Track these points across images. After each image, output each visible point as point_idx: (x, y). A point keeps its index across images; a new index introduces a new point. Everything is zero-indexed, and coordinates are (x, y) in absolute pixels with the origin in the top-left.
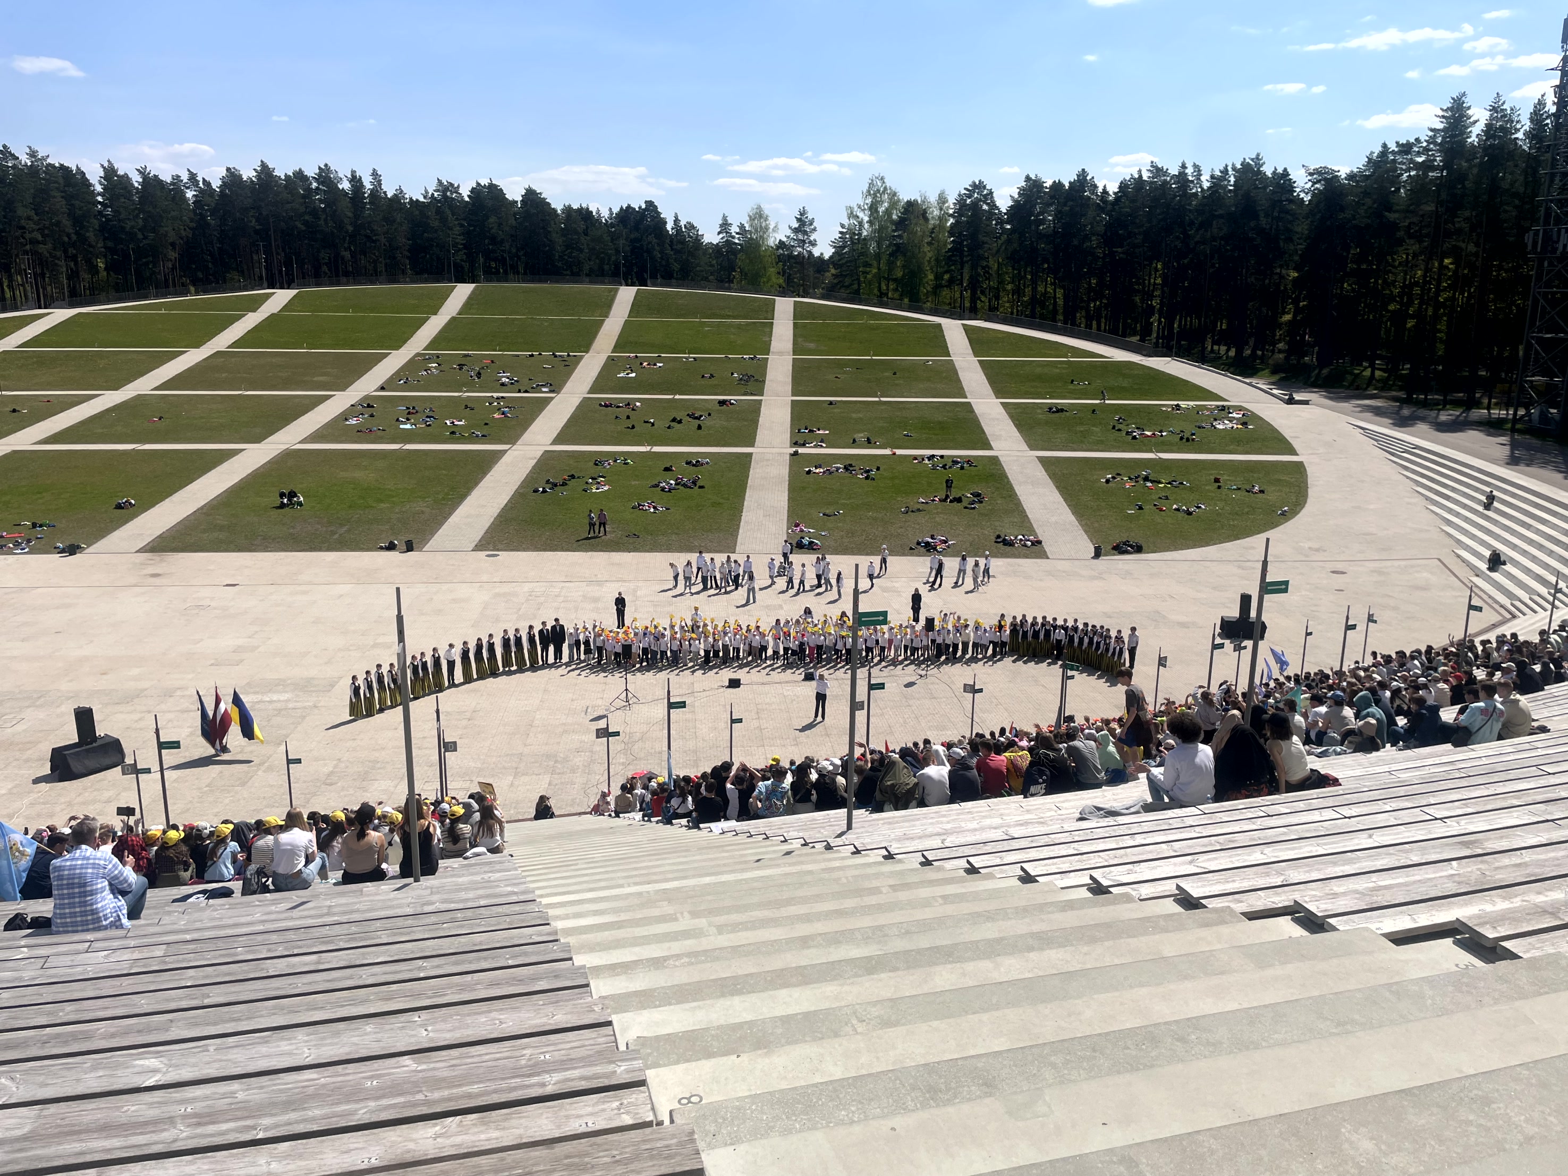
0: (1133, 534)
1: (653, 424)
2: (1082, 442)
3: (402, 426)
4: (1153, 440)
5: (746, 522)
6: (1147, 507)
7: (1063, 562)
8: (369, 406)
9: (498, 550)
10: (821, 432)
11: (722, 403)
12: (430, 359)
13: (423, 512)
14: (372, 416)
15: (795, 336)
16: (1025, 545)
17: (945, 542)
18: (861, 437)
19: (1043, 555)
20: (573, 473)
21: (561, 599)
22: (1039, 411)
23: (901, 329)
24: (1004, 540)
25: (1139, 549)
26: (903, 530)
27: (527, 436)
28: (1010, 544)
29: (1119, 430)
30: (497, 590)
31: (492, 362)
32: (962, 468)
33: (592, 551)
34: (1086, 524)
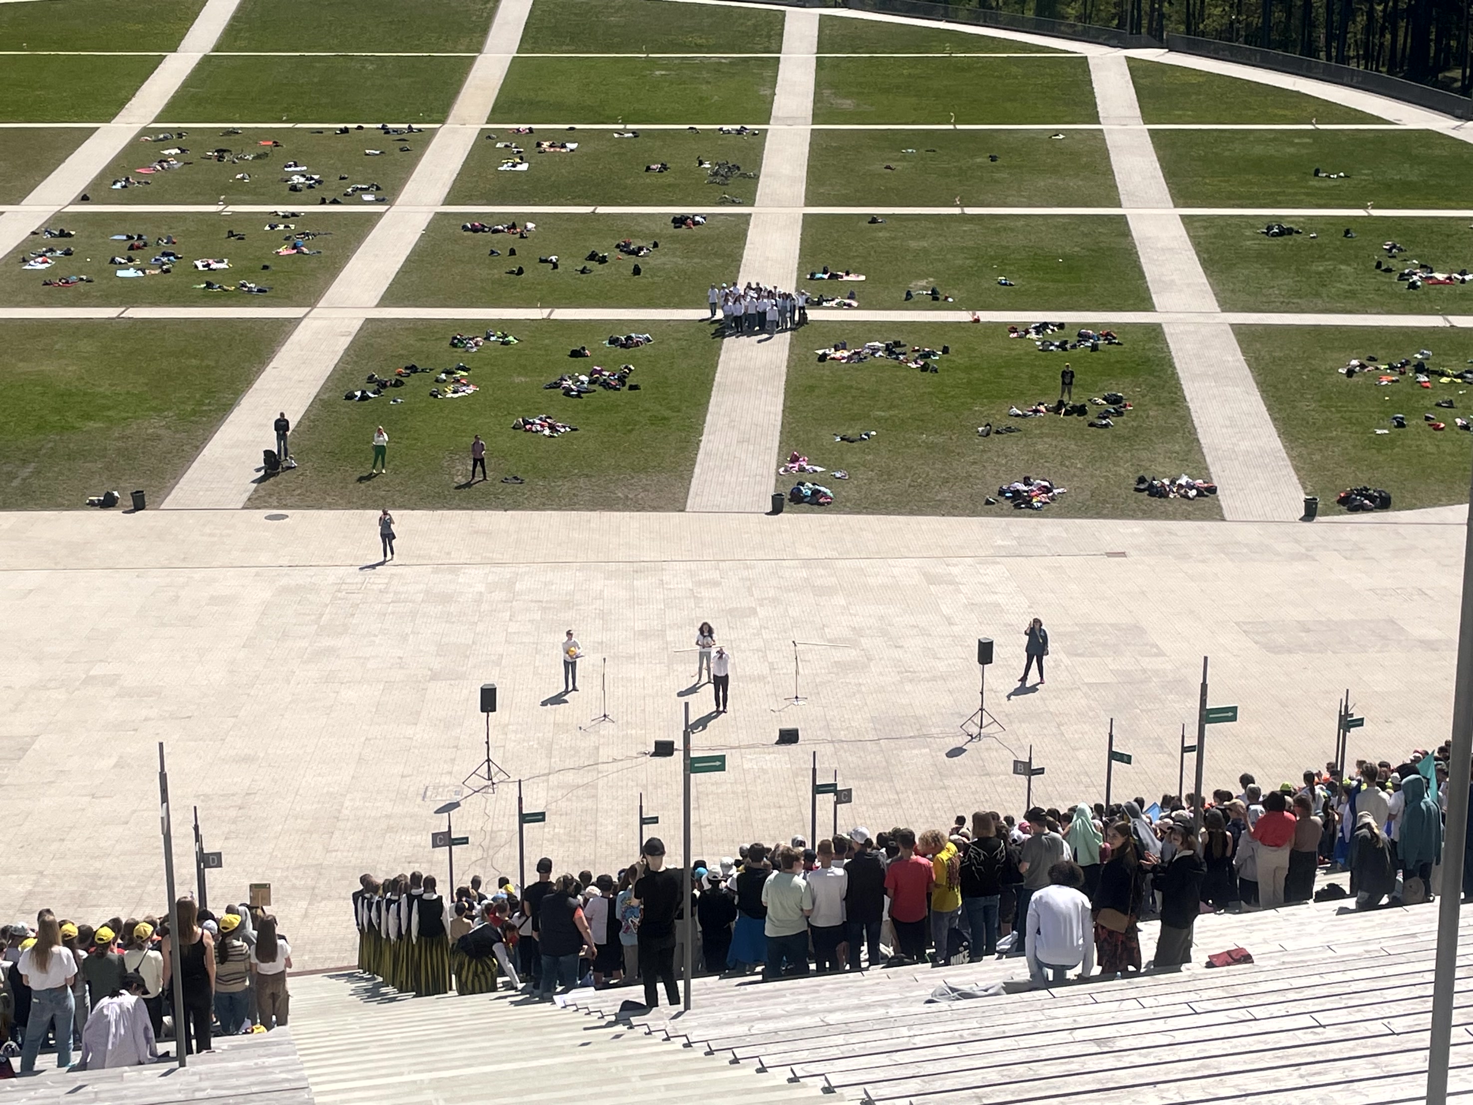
0: (1378, 475)
1: (555, 266)
2: (1317, 295)
3: (120, 273)
4: (1446, 289)
5: (706, 454)
6: (1414, 423)
7: (1249, 527)
8: (62, 234)
9: (286, 507)
10: (852, 277)
11: (680, 221)
12: (165, 142)
13: (159, 438)
14: (68, 253)
15: (818, 84)
16: (1187, 496)
17: (1047, 490)
18: (921, 287)
19: (1216, 514)
20: (413, 361)
21: (390, 597)
22: (1248, 233)
23: (1014, 69)
24: (1151, 486)
25: (1384, 503)
26: (977, 467)
27: (336, 290)
28: (1159, 493)
29: (1388, 270)
30: (284, 581)
31: (276, 144)
32: (1094, 348)
33: (443, 507)
34: (1300, 455)
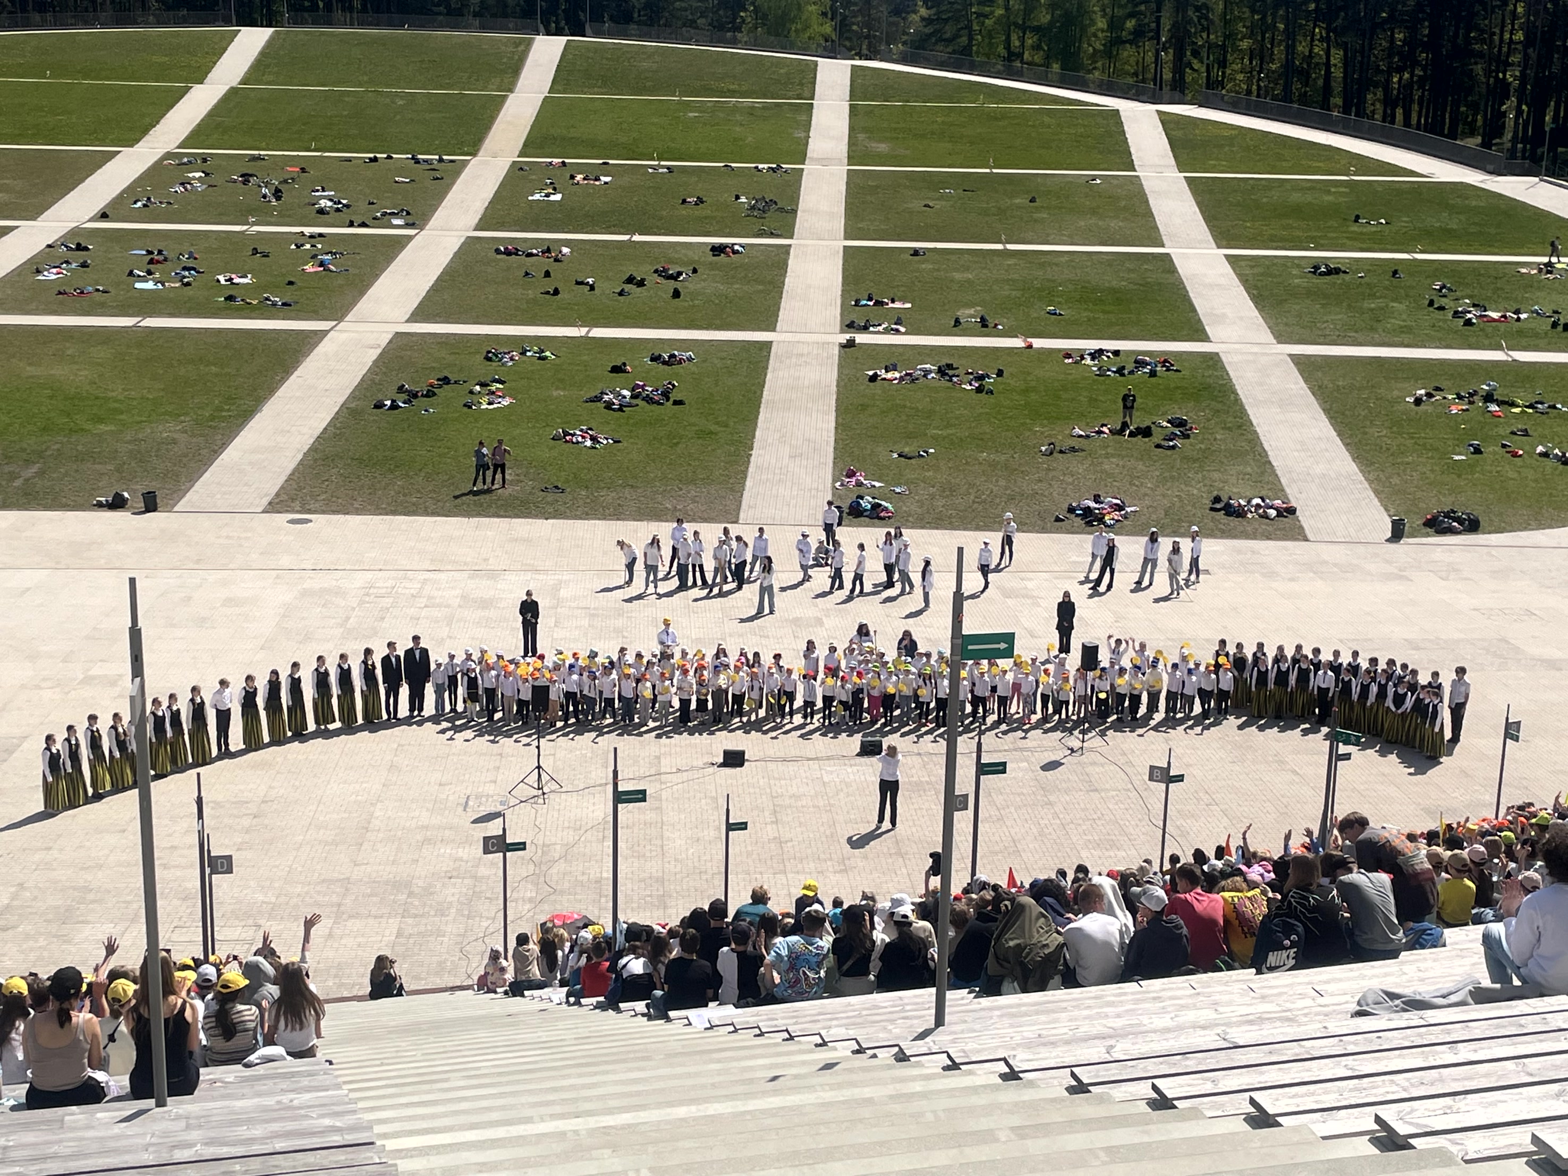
0: (1462, 498)
1: (592, 288)
2: (1372, 329)
3: (138, 286)
4: (1502, 327)
5: (758, 467)
6: (1490, 449)
7: (1335, 547)
8: (80, 247)
9: (310, 512)
10: (897, 305)
11: (718, 250)
12: (190, 164)
13: (175, 442)
14: (85, 265)
15: (852, 129)
16: (1265, 516)
17: (1119, 508)
18: (969, 315)
19: (1299, 534)
20: (446, 373)
21: (423, 601)
22: (1294, 272)
23: (1046, 119)
24: (1228, 506)
25: (1473, 526)
26: (1044, 485)
27: (364, 306)
28: (1238, 513)
29: (1441, 308)
30: (307, 584)
31: (303, 170)
32: (1153, 374)
33: (479, 515)
34: (1378, 479)
